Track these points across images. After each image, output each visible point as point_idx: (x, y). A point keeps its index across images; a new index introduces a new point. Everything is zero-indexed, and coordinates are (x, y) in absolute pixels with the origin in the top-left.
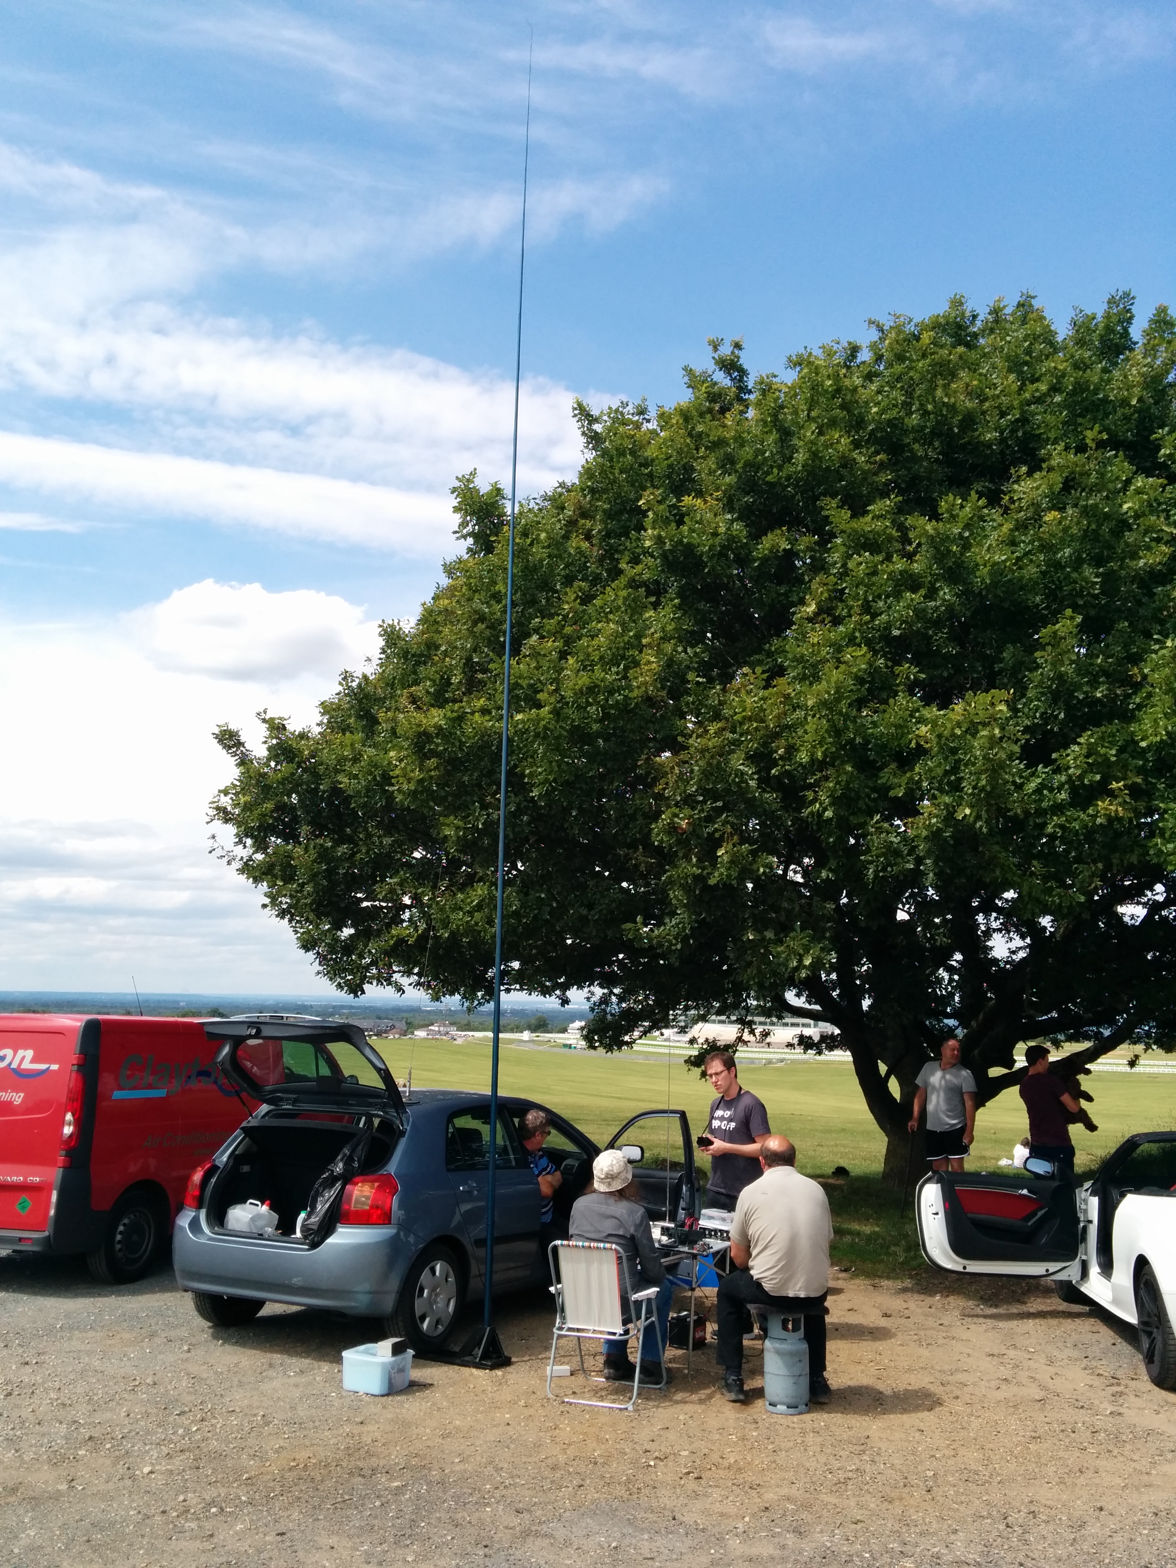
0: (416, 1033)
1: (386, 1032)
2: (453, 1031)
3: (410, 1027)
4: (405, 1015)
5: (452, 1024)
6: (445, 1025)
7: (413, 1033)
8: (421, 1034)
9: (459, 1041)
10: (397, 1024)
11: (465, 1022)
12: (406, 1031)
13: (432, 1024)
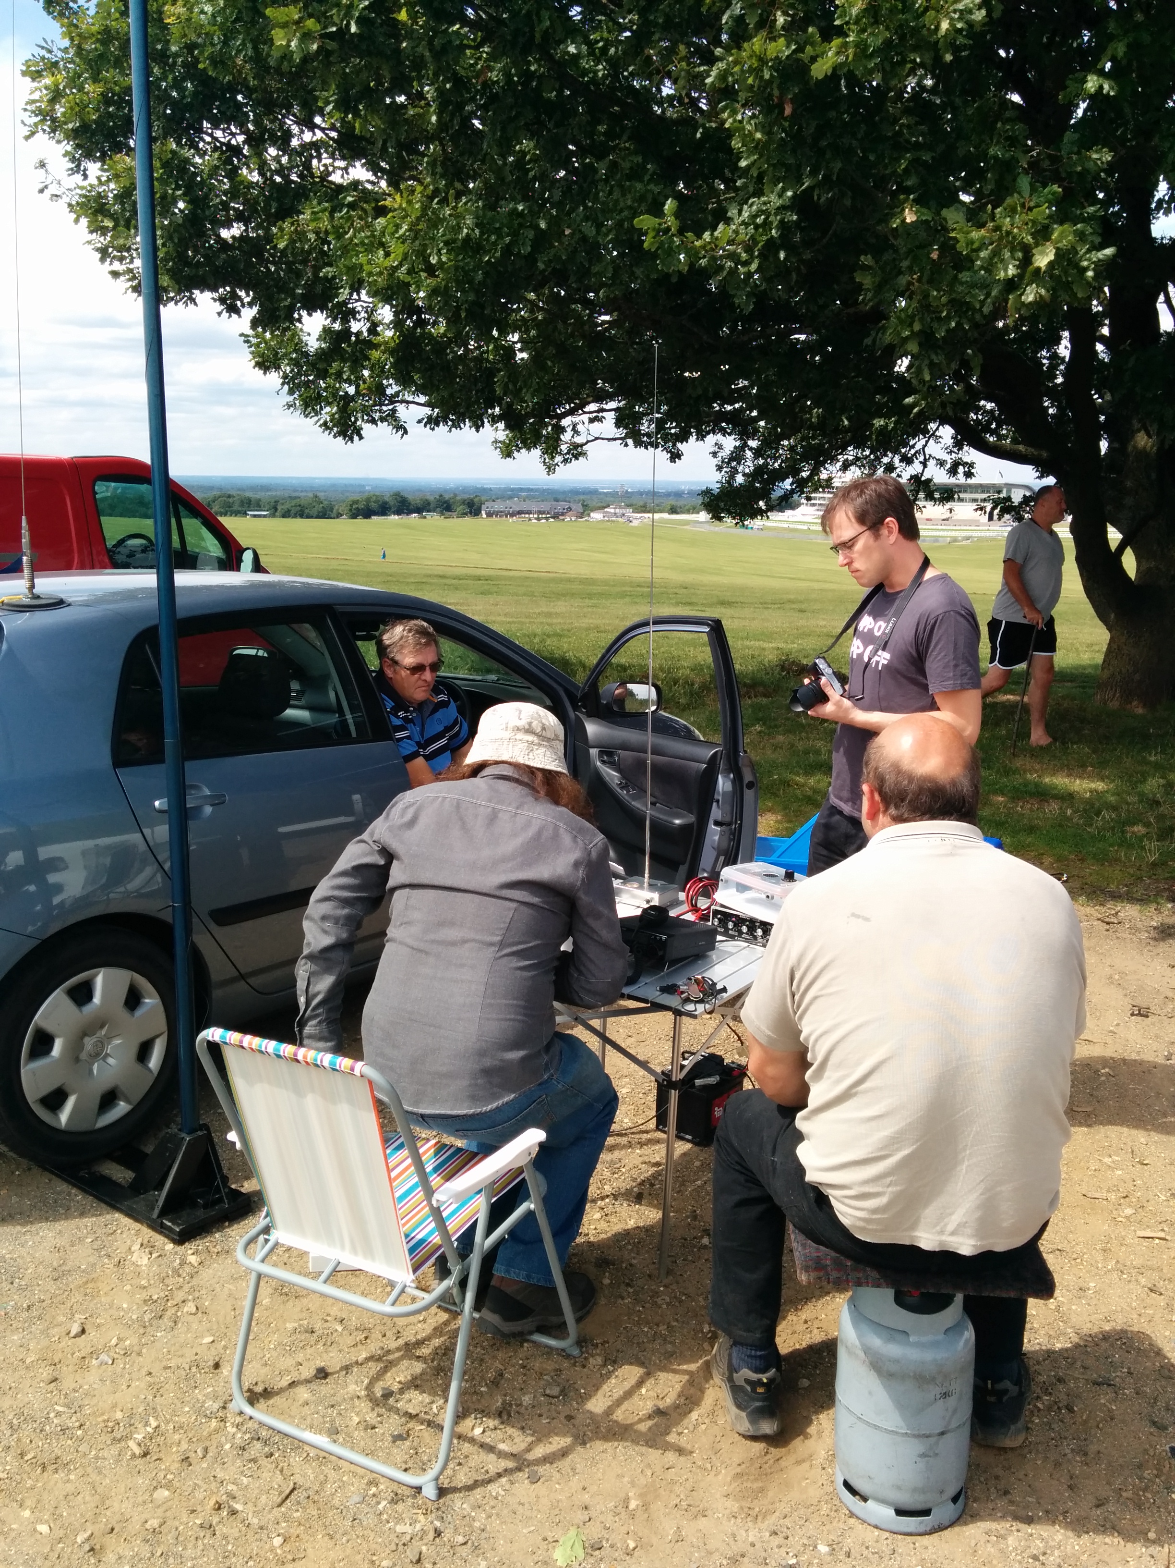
0: (592, 515)
1: (563, 514)
2: (629, 512)
3: (586, 509)
4: (582, 497)
5: (628, 506)
6: (620, 507)
7: (589, 515)
8: (597, 516)
9: (635, 523)
10: (574, 507)
11: (641, 503)
12: (582, 514)
13: (608, 506)
